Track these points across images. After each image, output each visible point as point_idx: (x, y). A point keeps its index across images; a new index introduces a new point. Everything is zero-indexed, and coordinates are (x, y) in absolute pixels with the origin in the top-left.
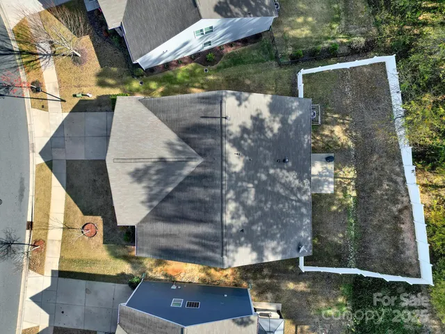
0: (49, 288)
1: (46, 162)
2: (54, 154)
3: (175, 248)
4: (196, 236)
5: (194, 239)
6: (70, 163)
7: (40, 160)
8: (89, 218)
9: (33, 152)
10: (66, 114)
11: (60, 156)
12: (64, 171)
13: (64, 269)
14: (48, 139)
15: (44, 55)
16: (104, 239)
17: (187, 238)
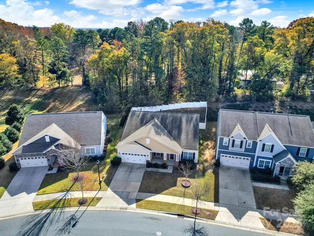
0: (228, 209)
1: (136, 202)
2: (132, 197)
3: (193, 131)
4: (187, 123)
5: (189, 124)
6: (141, 190)
7: (134, 205)
8: (178, 183)
9: (126, 209)
10: (109, 189)
11: (135, 195)
12: (145, 194)
13: (213, 199)
14: (121, 199)
15: (65, 196)
16: (192, 178)
17: (188, 126)
